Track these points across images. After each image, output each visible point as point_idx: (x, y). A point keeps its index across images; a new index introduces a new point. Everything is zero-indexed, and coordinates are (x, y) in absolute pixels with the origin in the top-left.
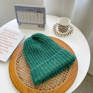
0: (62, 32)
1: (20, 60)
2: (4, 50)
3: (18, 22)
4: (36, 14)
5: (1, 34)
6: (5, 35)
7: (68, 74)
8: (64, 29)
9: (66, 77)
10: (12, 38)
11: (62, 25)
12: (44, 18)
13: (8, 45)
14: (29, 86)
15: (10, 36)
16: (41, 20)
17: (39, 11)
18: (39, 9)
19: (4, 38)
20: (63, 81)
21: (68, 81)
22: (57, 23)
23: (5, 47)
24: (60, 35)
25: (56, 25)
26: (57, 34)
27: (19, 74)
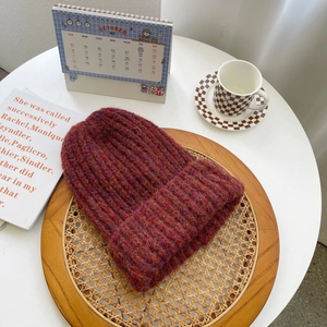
0: (226, 113)
1: (78, 224)
2: (19, 184)
3: (65, 68)
4: (136, 44)
5: (4, 116)
6: (18, 122)
7: (245, 276)
8: (234, 106)
9: (236, 288)
10: (45, 133)
11: (229, 94)
12: (166, 62)
13: (32, 163)
14: (114, 320)
15: (37, 124)
16: (154, 68)
17: (146, 34)
18: (147, 28)
19: (16, 133)
20: (229, 304)
21: (246, 304)
22: (209, 76)
23: (22, 172)
24: (220, 126)
25: (207, 81)
26: (210, 121)
27: (77, 274)
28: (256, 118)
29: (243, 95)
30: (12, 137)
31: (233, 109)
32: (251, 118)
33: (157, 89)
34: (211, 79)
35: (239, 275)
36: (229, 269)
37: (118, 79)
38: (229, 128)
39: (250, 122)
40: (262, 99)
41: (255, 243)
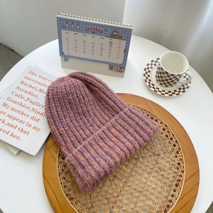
0: (164, 85)
2: (30, 126)
3: (62, 53)
4: (108, 40)
5: (22, 82)
6: (31, 86)
7: (176, 194)
8: (170, 81)
9: (171, 201)
11: (167, 73)
12: (126, 51)
13: (38, 113)
15: (42, 88)
16: (118, 55)
17: (115, 33)
18: (116, 29)
19: (29, 93)
20: (165, 212)
22: (152, 61)
23: (32, 118)
24: (160, 93)
25: (152, 64)
26: (153, 89)
27: (65, 187)
28: (183, 89)
29: (176, 74)
30: (26, 96)
31: (169, 83)
32: (180, 89)
33: (119, 68)
34: (154, 63)
35: (172, 192)
36: (166, 188)
37: (95, 61)
38: (166, 95)
39: (179, 92)
40: (187, 77)
41: (183, 172)
